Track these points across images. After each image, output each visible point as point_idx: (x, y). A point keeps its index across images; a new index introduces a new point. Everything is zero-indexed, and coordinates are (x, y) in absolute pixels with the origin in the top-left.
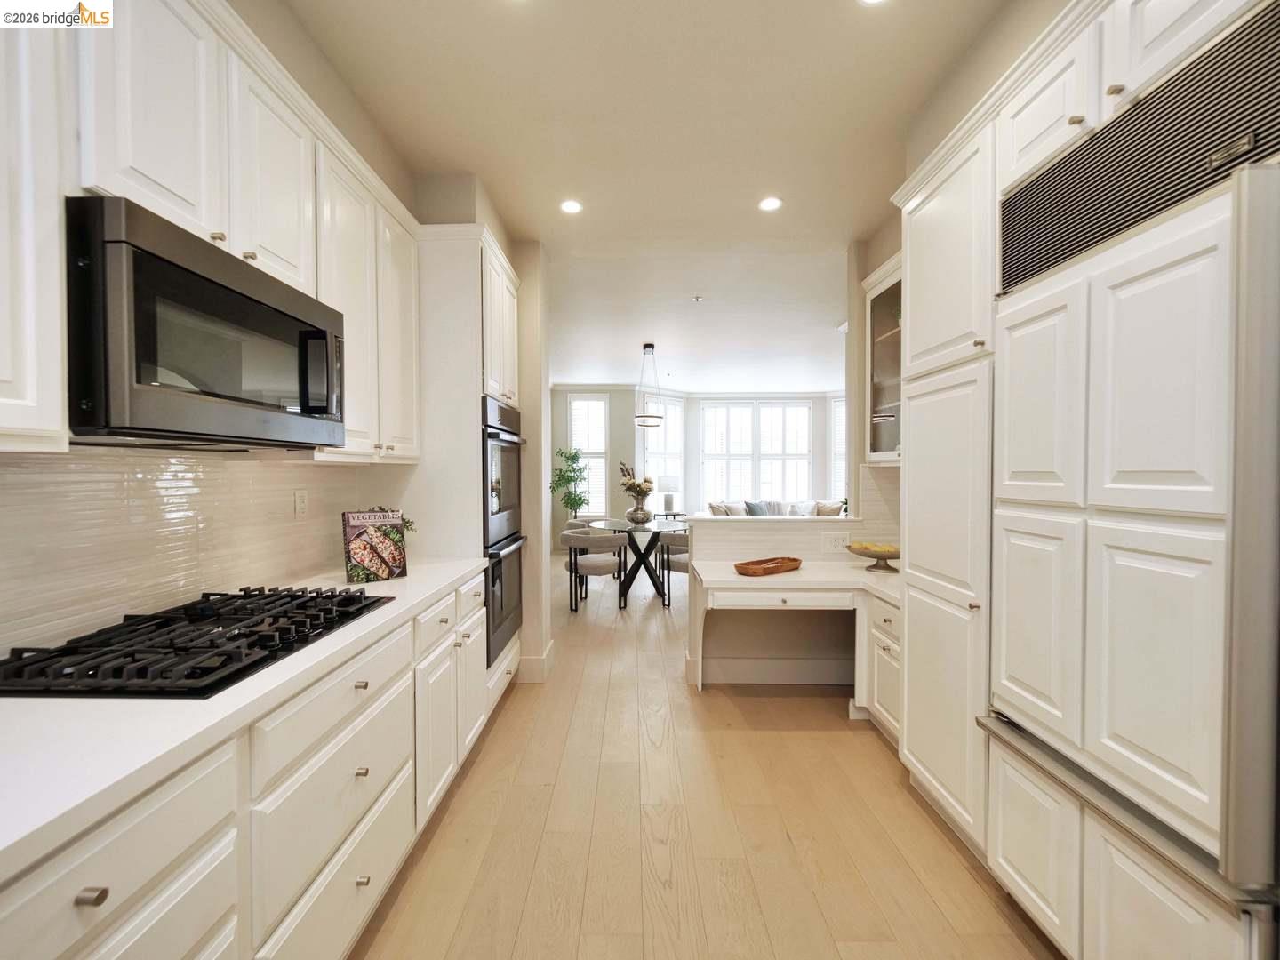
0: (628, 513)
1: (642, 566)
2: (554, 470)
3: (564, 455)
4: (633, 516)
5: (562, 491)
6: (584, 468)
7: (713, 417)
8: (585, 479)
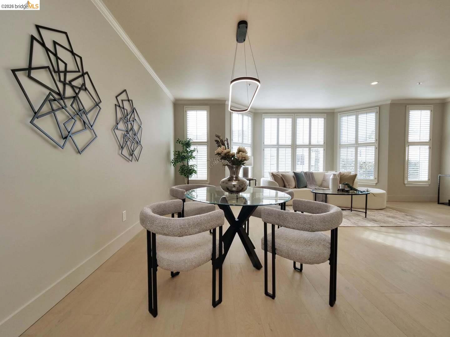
0: (223, 182)
1: (237, 234)
2: (175, 152)
3: (181, 142)
4: (227, 185)
5: (180, 164)
6: (194, 151)
7: (269, 123)
8: (194, 158)
